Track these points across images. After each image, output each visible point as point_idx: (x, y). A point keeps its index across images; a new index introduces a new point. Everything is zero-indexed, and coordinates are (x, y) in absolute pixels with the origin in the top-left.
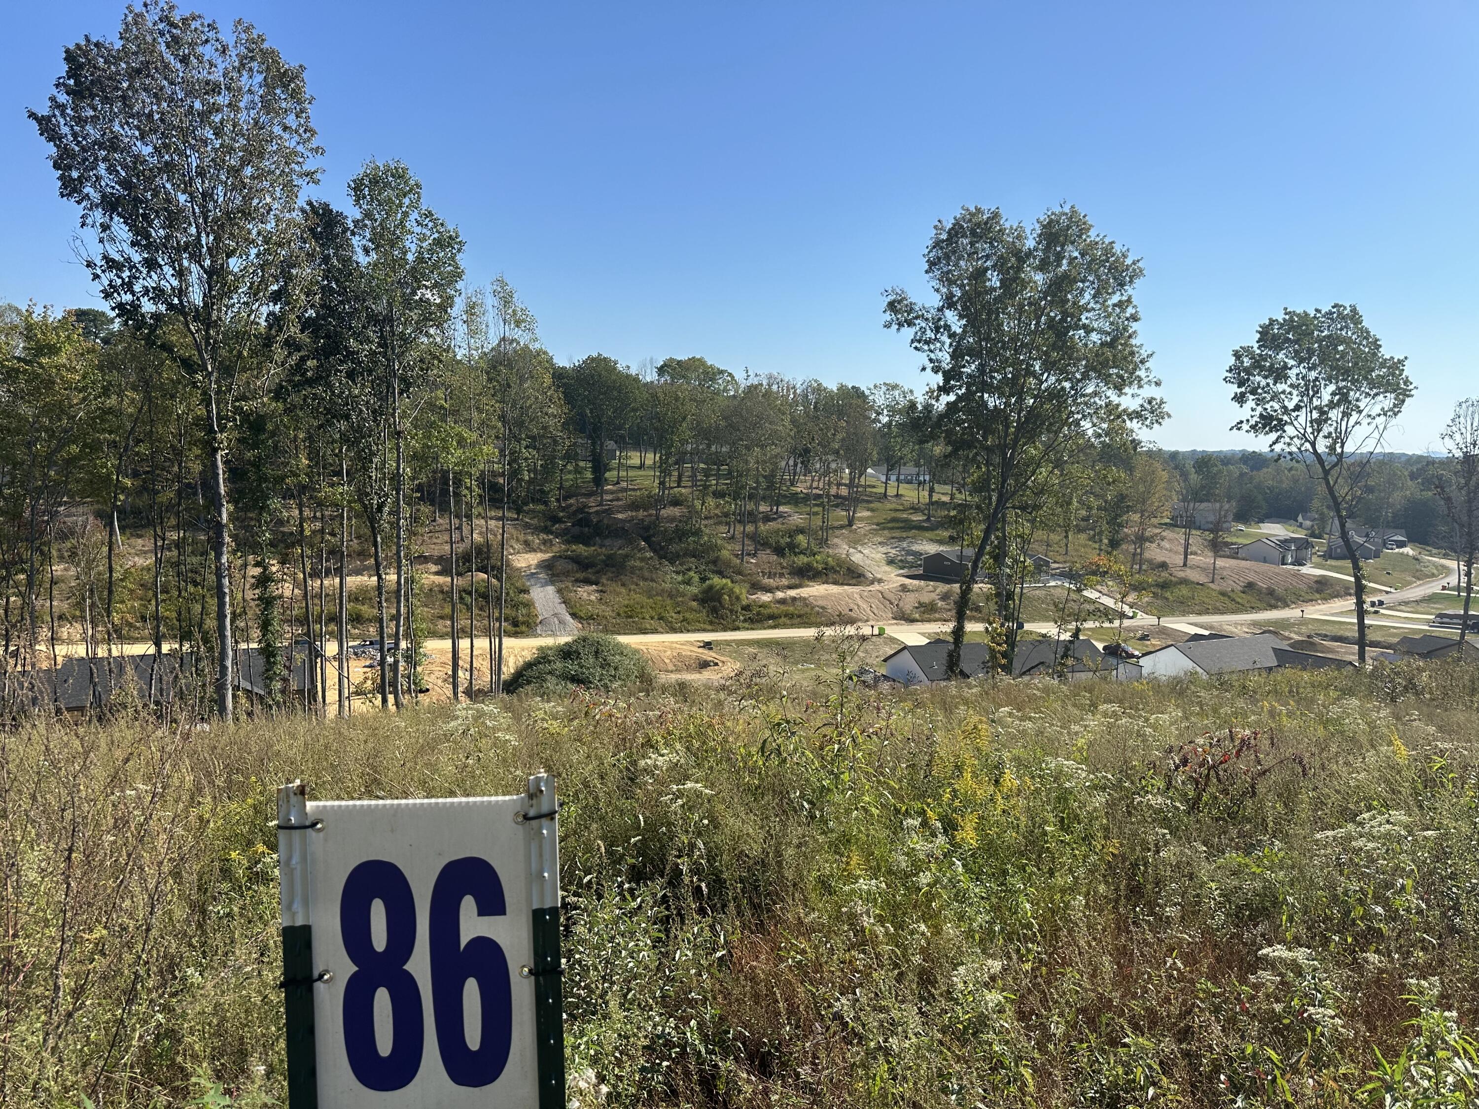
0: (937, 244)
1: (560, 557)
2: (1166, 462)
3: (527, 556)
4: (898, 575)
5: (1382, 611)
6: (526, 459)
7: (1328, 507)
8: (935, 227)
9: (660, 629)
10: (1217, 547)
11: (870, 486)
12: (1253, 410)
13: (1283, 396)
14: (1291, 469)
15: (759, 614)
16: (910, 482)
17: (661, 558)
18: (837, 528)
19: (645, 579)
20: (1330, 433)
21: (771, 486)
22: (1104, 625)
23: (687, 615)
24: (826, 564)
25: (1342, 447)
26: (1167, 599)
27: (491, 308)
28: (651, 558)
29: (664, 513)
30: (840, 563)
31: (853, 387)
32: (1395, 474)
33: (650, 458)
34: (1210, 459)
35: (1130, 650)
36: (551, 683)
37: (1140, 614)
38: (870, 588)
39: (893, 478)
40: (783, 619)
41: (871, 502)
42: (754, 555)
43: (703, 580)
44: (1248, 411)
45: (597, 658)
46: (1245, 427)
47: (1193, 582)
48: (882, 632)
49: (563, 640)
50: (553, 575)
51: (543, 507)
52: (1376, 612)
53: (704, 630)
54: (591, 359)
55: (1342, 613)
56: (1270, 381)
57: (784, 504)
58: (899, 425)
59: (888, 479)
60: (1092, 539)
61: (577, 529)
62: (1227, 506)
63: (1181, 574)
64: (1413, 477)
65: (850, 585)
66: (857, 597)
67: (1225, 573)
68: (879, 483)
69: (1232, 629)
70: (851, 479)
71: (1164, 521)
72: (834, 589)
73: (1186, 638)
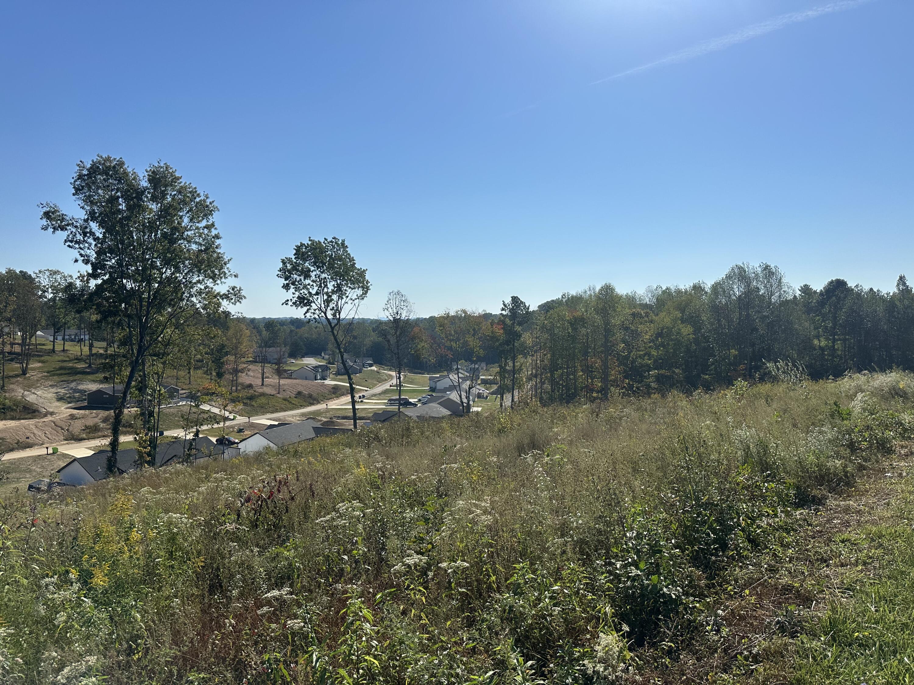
0: (80, 177)
2: (249, 325)
4: (67, 408)
5: (365, 401)
7: (336, 348)
8: (79, 165)
10: (280, 373)
11: (40, 344)
12: (294, 294)
13: (309, 287)
14: (316, 328)
16: (72, 340)
18: (12, 377)
20: (333, 308)
22: (214, 427)
24: (4, 404)
25: (339, 315)
26: (253, 406)
30: (16, 403)
31: (21, 272)
32: (366, 330)
34: (273, 323)
35: (232, 439)
37: (238, 417)
38: (44, 420)
39: (60, 338)
41: (42, 356)
44: (291, 294)
46: (290, 303)
47: (268, 395)
48: (55, 451)
52: (362, 401)
55: (346, 403)
56: (302, 278)
58: (62, 300)
59: (55, 339)
60: (206, 373)
62: (284, 349)
63: (261, 390)
64: (374, 330)
65: (26, 419)
66: (33, 427)
67: (285, 388)
68: (48, 342)
69: (291, 419)
70: (23, 339)
71: (249, 360)
72: (12, 424)
73: (265, 428)
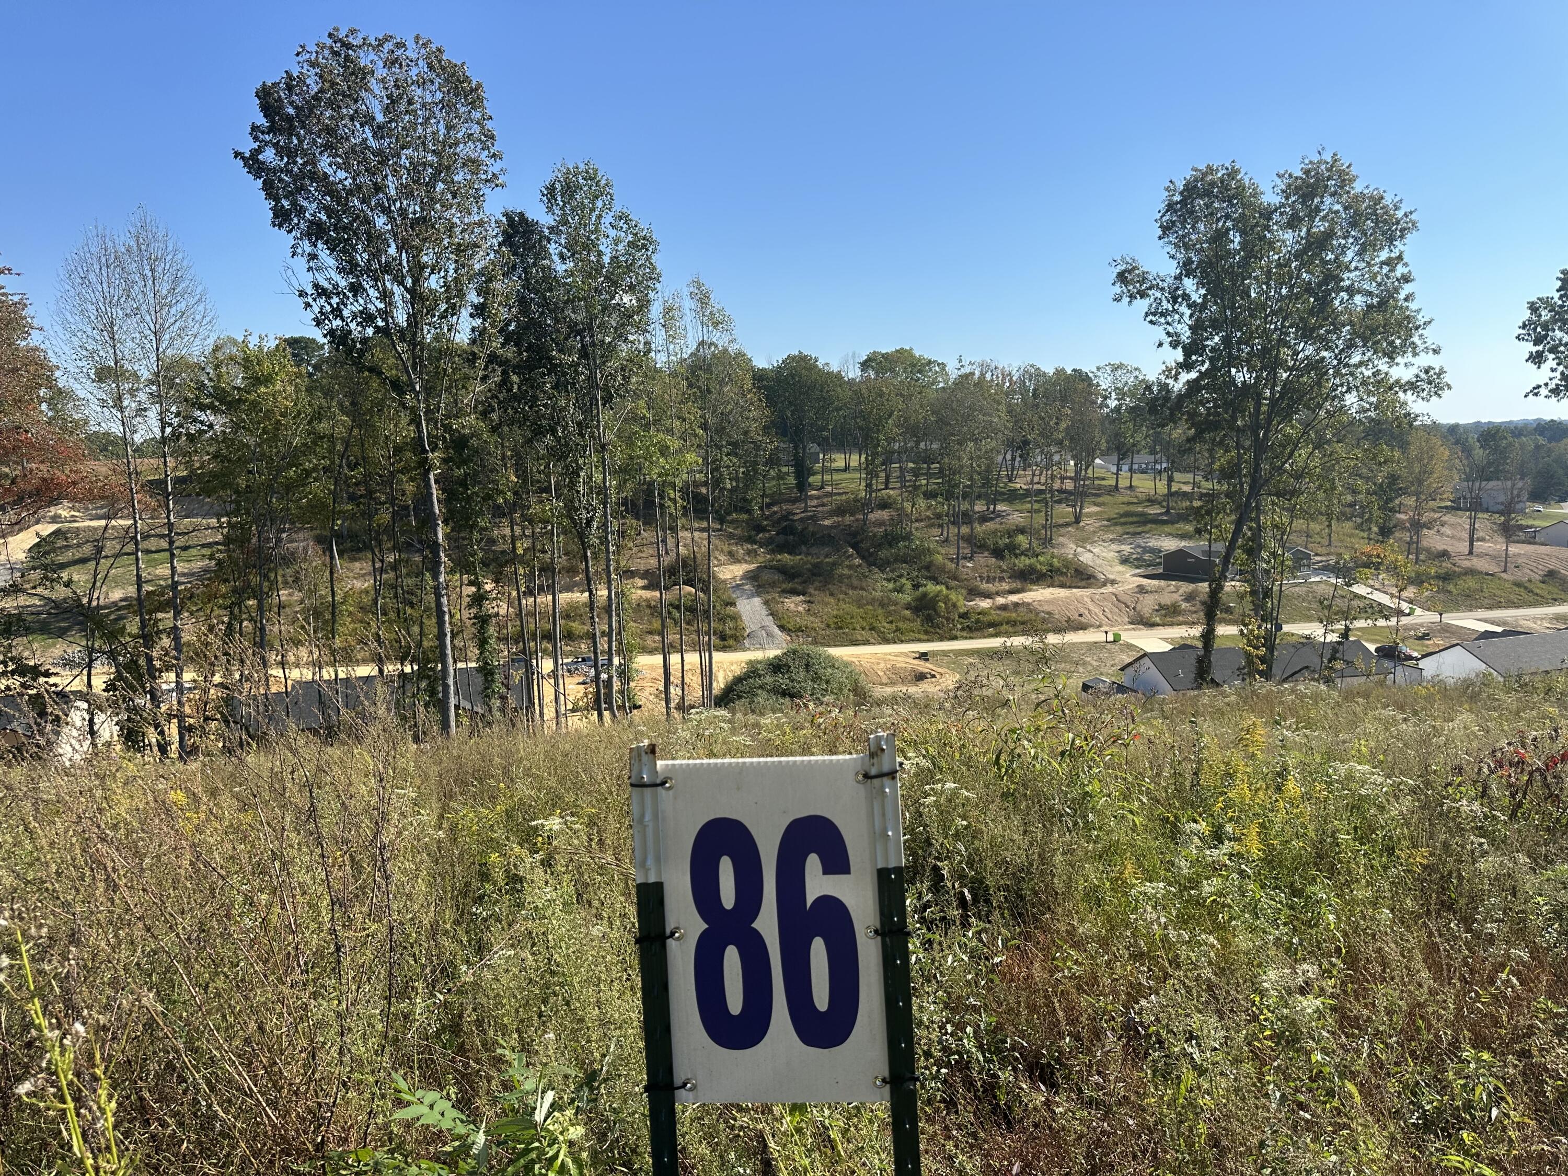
0: (1170, 207)
1: (765, 567)
2: (1446, 437)
3: (732, 567)
4: (1134, 575)
6: (728, 467)
8: (1167, 189)
9: (872, 641)
10: (1509, 531)
11: (1098, 478)
12: (1553, 370)
15: (978, 621)
16: (1144, 472)
17: (870, 565)
18: (1062, 526)
19: (854, 588)
21: (987, 483)
22: (1378, 624)
23: (900, 625)
24: (1051, 565)
26: (1450, 592)
27: (688, 311)
28: (860, 565)
29: (871, 516)
30: (1067, 564)
31: (1074, 370)
33: (855, 460)
34: (1498, 431)
35: (1409, 651)
36: (762, 698)
37: (1418, 611)
38: (1102, 590)
39: (1125, 468)
40: (1004, 627)
41: (1100, 496)
42: (971, 559)
43: (916, 587)
44: (1547, 372)
45: (808, 671)
47: (1481, 573)
48: (1117, 638)
49: (772, 653)
50: (759, 586)
51: (746, 516)
53: (920, 641)
54: (791, 358)
57: (1003, 501)
58: (1131, 410)
59: (1119, 469)
60: (1359, 527)
61: (781, 538)
62: (1520, 484)
63: (1466, 564)
65: (1079, 587)
66: (1088, 600)
67: (1520, 561)
68: (1109, 475)
69: (1531, 624)
70: (1076, 472)
71: (1443, 504)
72: (1061, 593)
73: (1474, 636)
